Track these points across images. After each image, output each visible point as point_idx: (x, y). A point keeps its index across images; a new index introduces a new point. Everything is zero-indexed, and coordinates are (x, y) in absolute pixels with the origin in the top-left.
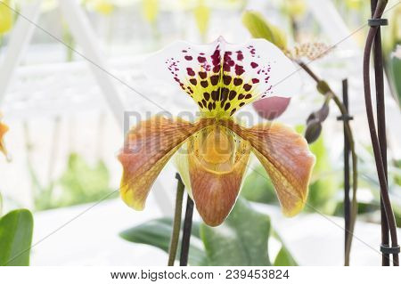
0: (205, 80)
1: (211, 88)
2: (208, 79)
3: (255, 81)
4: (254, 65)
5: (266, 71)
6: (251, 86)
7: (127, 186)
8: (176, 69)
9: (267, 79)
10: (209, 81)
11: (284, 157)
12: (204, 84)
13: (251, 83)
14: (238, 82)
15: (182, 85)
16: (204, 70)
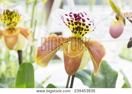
0: (73, 23)
1: (75, 26)
2: (74, 23)
3: (90, 25)
4: (88, 19)
5: (93, 22)
6: (88, 27)
7: (39, 59)
8: (63, 19)
9: (93, 24)
10: (74, 24)
11: (96, 53)
12: (73, 25)
13: (88, 25)
14: (84, 25)
15: (66, 24)
16: (72, 20)
